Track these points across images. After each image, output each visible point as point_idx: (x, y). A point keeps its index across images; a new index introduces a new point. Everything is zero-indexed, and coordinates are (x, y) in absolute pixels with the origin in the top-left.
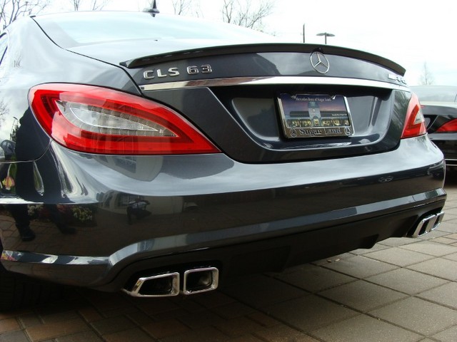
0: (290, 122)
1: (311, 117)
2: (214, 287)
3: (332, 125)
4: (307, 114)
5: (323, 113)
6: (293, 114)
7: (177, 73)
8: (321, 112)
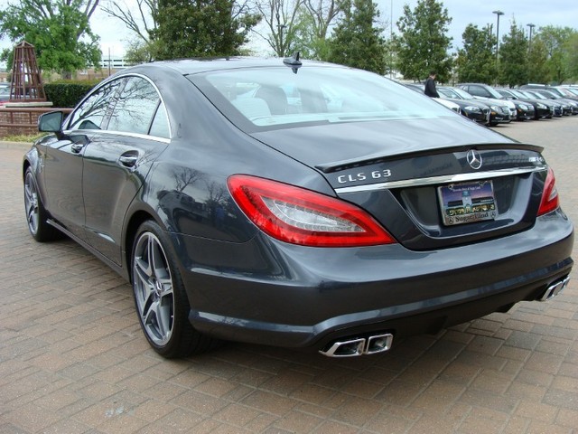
0: (448, 211)
1: (464, 205)
2: (386, 348)
3: (480, 210)
4: (460, 203)
5: (474, 201)
6: (451, 204)
7: (364, 178)
8: (472, 200)
